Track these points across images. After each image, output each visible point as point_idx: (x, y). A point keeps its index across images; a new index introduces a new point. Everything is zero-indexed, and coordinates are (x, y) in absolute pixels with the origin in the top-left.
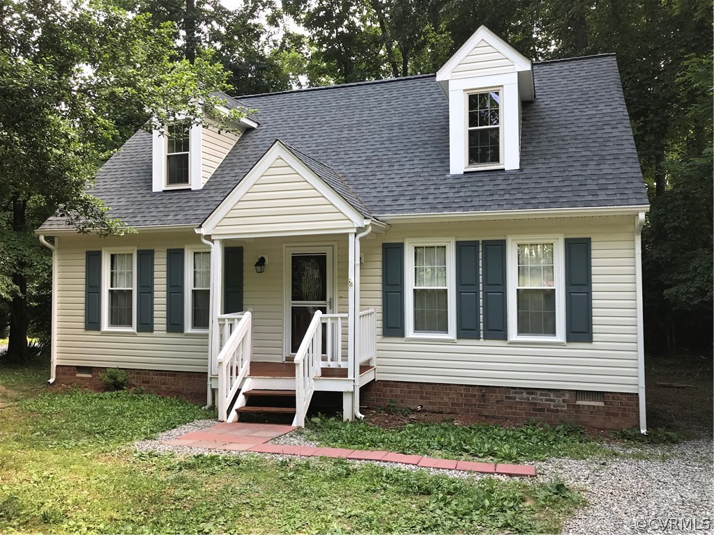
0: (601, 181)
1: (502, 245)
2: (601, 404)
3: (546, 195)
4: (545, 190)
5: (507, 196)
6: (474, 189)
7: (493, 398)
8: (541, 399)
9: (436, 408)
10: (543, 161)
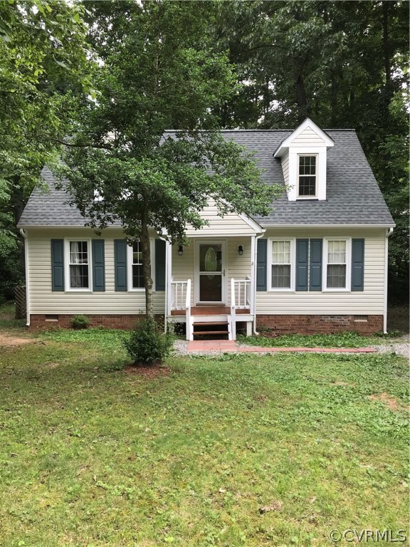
0: (370, 210)
1: (321, 241)
2: (366, 321)
3: (344, 216)
4: (343, 213)
5: (324, 216)
6: (306, 210)
7: (313, 321)
8: (336, 320)
9: (283, 328)
10: (336, 196)
